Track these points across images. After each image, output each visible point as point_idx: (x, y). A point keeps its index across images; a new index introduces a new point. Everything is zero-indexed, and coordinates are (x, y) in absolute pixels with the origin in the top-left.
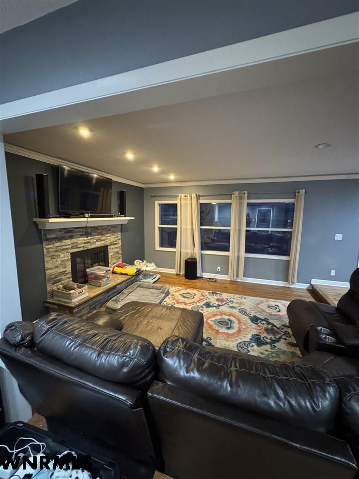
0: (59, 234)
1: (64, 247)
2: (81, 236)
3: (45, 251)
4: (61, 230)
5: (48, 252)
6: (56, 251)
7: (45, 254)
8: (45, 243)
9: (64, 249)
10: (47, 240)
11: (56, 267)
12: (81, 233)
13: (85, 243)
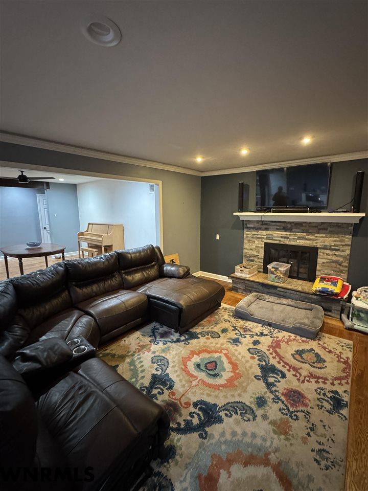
0: (256, 225)
1: (259, 236)
2: (277, 229)
3: (245, 235)
4: (258, 222)
5: (247, 237)
6: (253, 238)
7: (245, 237)
8: (245, 230)
9: (259, 238)
10: (247, 228)
11: (251, 249)
12: (278, 227)
13: (282, 237)
